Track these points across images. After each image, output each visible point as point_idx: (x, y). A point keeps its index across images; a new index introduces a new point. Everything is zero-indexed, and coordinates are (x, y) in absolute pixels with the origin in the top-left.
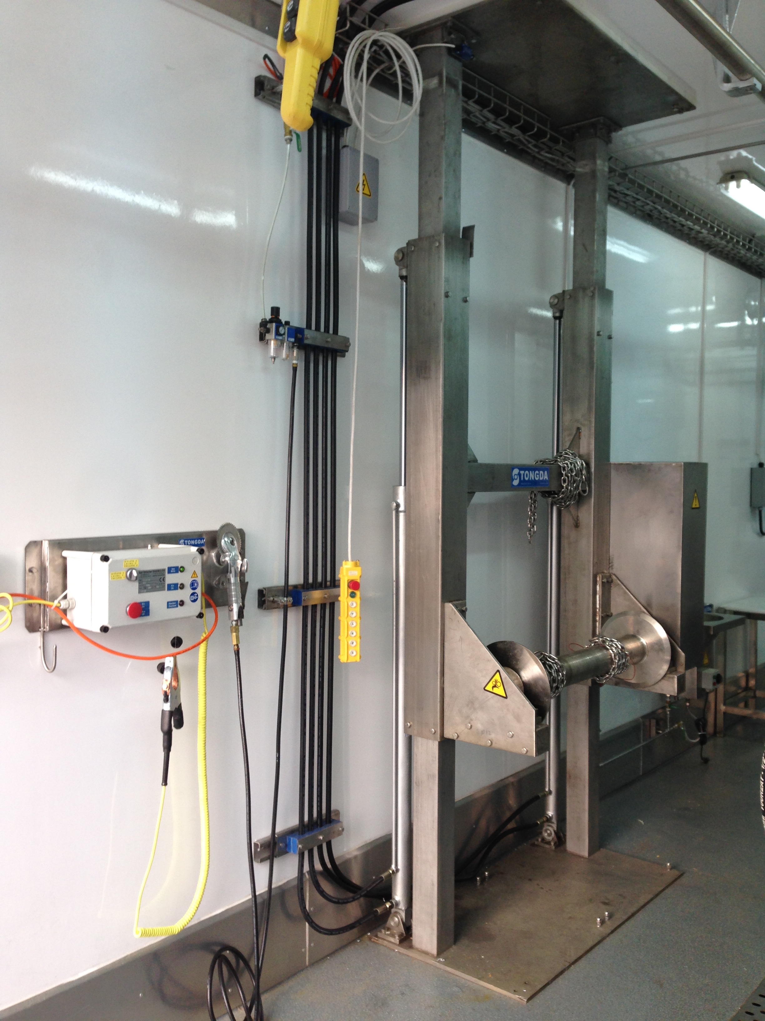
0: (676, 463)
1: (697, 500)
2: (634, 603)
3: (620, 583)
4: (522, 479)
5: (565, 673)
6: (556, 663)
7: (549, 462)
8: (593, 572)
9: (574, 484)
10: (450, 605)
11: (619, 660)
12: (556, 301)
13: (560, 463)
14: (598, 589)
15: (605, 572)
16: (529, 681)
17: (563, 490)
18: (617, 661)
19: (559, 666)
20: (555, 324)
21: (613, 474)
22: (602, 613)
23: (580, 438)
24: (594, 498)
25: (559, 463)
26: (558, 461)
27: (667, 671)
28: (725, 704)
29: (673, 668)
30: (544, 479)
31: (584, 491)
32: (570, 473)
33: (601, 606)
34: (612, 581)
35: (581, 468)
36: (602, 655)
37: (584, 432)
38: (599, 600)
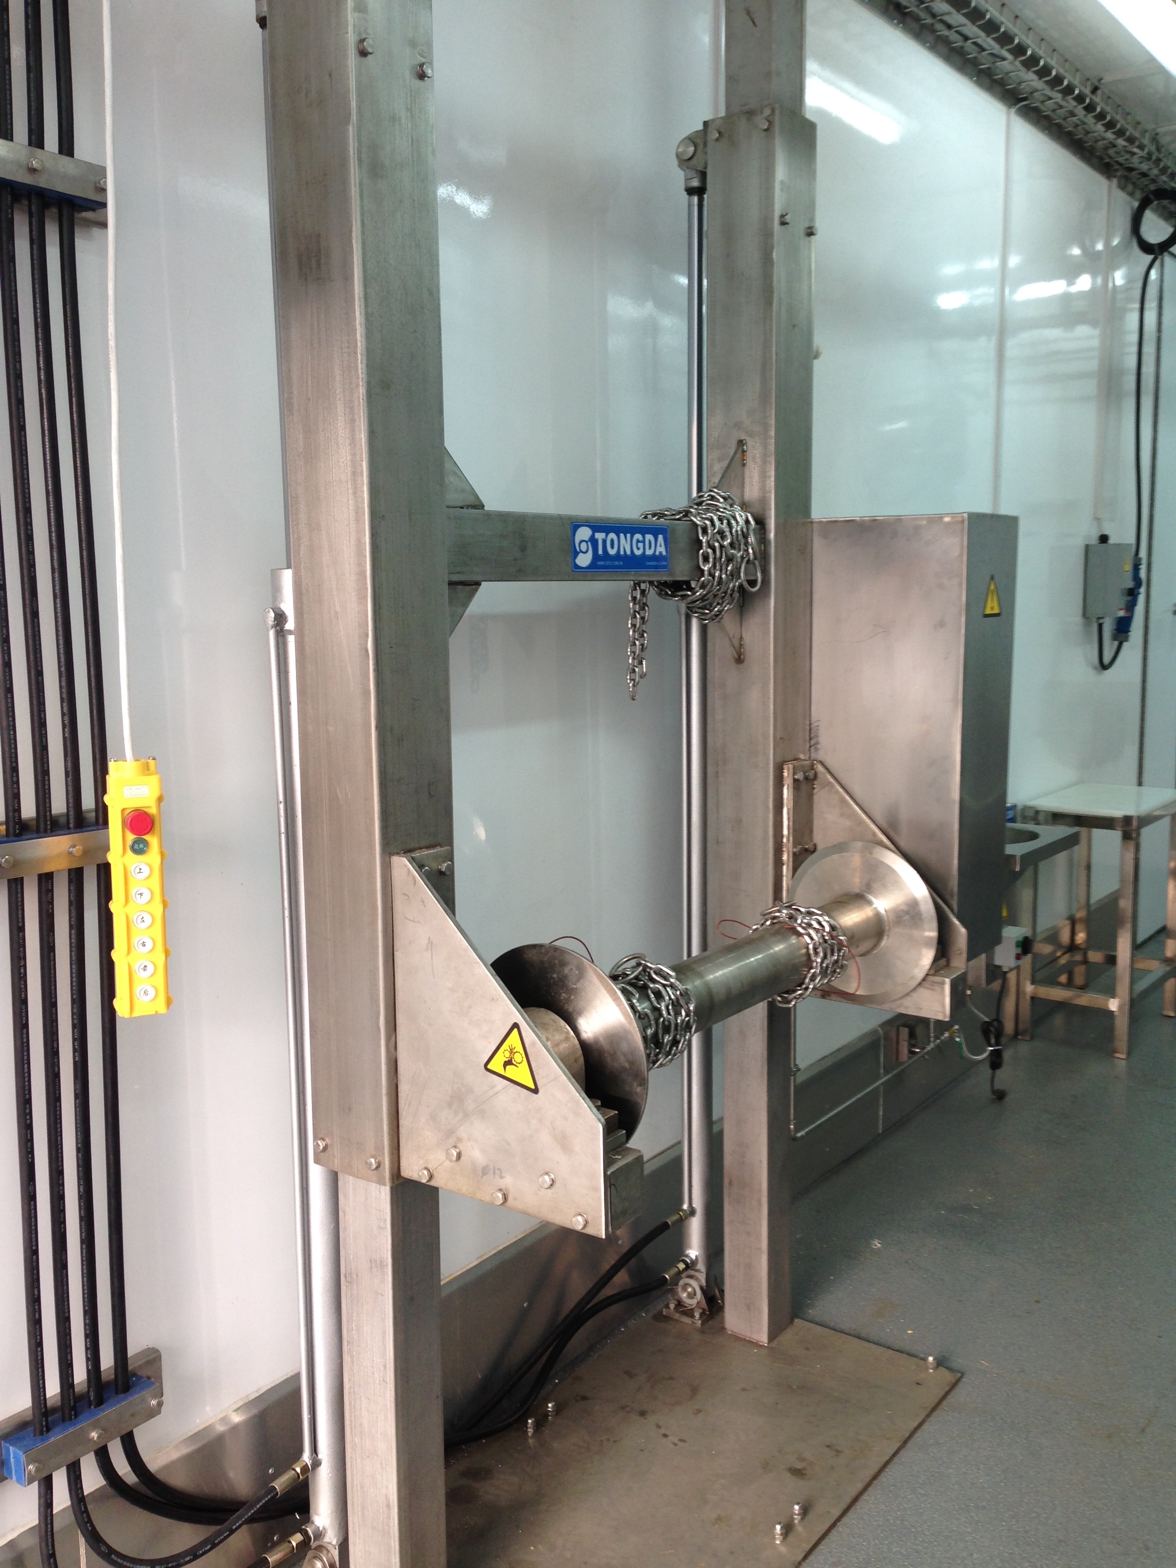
0: (953, 515)
1: (995, 599)
2: (861, 823)
3: (832, 780)
4: (600, 552)
5: (691, 1008)
6: (672, 986)
7: (673, 515)
8: (774, 759)
9: (727, 566)
10: (405, 861)
11: (825, 957)
12: (691, 149)
13: (695, 517)
14: (785, 796)
15: (802, 756)
16: (596, 1041)
17: (703, 579)
18: (819, 960)
19: (678, 993)
20: (690, 206)
21: (818, 544)
22: (794, 846)
23: (744, 465)
24: (776, 596)
25: (693, 518)
26: (691, 512)
27: (930, 969)
28: (1033, 982)
29: (943, 962)
30: (657, 553)
31: (752, 583)
32: (718, 541)
33: (791, 831)
34: (816, 776)
35: (745, 530)
36: (784, 948)
37: (754, 450)
38: (789, 819)
